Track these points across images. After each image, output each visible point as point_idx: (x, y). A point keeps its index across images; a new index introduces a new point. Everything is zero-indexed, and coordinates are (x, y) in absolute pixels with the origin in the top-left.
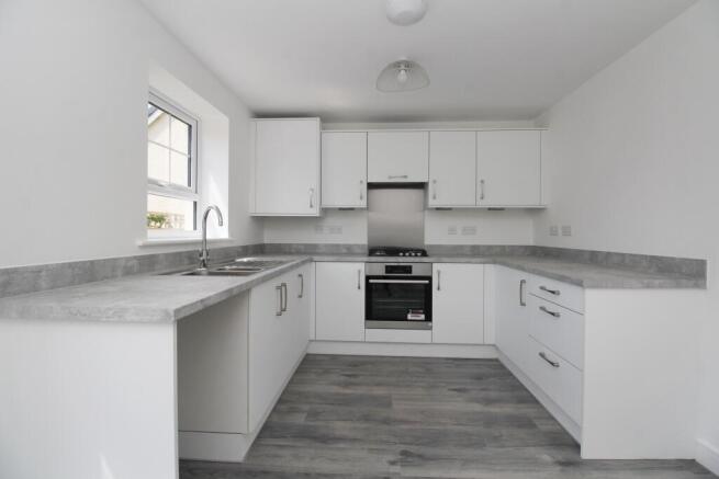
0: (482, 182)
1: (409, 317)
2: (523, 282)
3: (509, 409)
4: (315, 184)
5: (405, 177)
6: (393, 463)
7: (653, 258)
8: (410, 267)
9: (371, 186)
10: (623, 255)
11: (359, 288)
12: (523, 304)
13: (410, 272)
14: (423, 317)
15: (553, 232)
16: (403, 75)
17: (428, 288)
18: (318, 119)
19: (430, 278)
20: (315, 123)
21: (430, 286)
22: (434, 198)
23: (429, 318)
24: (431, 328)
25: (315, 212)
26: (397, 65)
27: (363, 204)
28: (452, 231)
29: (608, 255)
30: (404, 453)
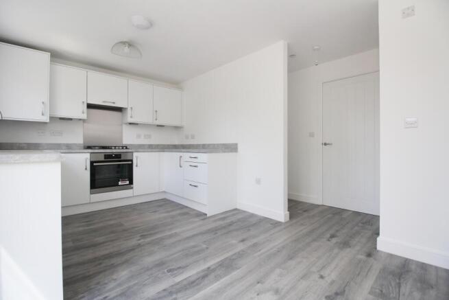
0: (156, 111)
1: (120, 183)
2: (181, 157)
3: (178, 212)
4: (46, 99)
5: (114, 103)
6: (139, 240)
7: (224, 144)
8: (120, 155)
9: (90, 106)
10: (214, 144)
11: (86, 169)
12: (180, 166)
13: (120, 158)
14: (128, 182)
15: (187, 137)
16: (126, 49)
17: (131, 166)
18: (49, 54)
19: (132, 161)
20: (47, 56)
21: (132, 164)
22: (131, 117)
23: (131, 183)
24: (132, 188)
25: (46, 119)
26: (124, 43)
27: (84, 116)
28: (139, 136)
29: (209, 145)
30: (142, 236)
